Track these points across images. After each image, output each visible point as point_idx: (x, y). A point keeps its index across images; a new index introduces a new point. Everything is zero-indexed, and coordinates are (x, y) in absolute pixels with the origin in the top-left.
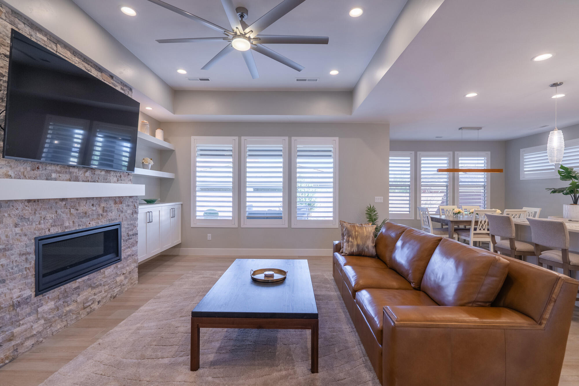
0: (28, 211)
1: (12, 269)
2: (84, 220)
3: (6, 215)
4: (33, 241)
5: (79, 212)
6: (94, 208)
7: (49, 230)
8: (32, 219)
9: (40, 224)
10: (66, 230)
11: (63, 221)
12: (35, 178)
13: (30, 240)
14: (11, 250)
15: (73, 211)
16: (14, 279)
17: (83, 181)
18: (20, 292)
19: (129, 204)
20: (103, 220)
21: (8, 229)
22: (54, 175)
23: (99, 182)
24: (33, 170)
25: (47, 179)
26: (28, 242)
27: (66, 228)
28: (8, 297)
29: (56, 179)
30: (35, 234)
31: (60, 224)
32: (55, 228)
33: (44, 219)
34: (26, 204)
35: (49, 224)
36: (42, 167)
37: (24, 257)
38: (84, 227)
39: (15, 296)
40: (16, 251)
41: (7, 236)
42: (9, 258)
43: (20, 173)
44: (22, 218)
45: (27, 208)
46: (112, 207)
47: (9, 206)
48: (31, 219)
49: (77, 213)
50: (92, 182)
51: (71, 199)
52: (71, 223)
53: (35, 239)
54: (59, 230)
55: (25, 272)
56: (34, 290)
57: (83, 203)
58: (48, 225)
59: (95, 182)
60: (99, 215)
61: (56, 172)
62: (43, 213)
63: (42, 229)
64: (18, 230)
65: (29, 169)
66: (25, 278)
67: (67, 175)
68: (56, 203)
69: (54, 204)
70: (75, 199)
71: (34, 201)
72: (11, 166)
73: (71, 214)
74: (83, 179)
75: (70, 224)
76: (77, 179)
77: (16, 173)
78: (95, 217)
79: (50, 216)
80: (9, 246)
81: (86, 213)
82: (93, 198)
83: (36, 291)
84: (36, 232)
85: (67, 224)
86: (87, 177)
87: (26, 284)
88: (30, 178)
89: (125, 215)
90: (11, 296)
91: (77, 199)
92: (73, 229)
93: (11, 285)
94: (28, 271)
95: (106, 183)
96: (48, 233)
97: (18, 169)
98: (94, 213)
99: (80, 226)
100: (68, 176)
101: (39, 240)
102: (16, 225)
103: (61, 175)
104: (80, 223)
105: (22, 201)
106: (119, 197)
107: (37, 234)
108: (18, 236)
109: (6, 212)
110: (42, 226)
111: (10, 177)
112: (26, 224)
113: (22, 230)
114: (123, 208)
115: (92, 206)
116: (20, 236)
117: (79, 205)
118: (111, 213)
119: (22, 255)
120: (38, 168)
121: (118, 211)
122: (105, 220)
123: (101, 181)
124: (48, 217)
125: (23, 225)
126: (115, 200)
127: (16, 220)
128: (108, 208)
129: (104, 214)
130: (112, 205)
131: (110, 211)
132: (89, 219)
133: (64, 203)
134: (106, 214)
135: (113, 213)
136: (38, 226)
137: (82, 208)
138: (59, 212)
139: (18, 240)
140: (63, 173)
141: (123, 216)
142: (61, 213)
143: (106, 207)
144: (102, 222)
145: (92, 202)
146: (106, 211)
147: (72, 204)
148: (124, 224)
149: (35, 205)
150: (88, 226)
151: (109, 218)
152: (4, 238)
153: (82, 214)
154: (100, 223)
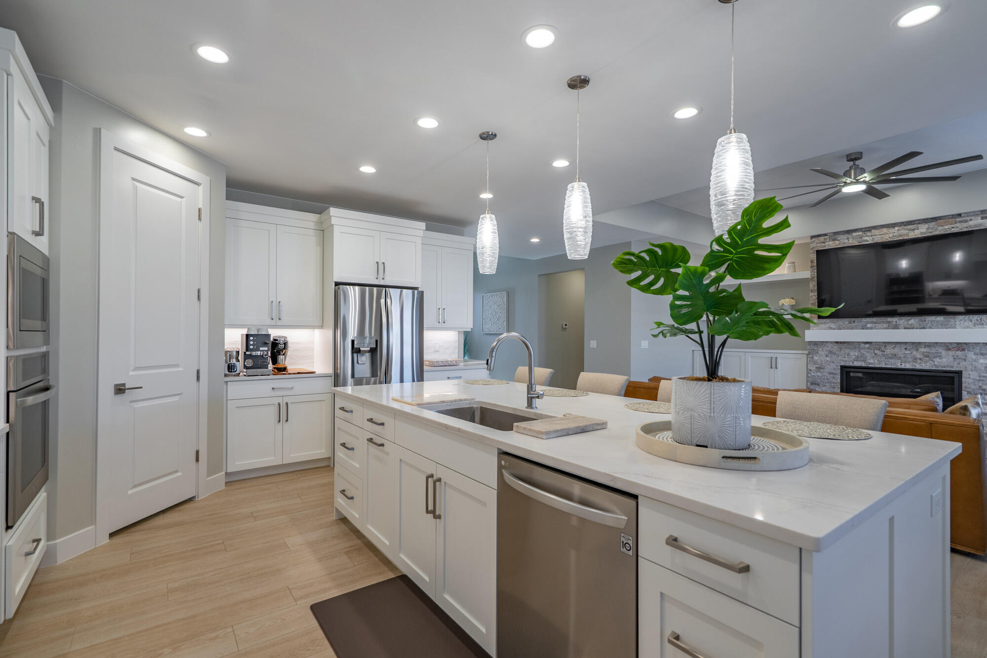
0: (835, 348)
1: (824, 379)
2: (892, 361)
4: (839, 367)
5: (886, 353)
6: (907, 352)
7: (853, 363)
8: (838, 353)
9: (844, 357)
10: (870, 366)
11: (866, 358)
12: (852, 329)
13: (837, 366)
14: (824, 369)
15: (876, 351)
16: (825, 386)
17: (905, 328)
19: (982, 352)
20: (924, 364)
21: (822, 357)
22: (869, 326)
23: (932, 329)
24: (851, 323)
25: (863, 329)
26: (835, 367)
27: (870, 363)
29: (871, 328)
30: (840, 363)
31: (862, 360)
32: (858, 362)
33: (848, 354)
34: (835, 344)
36: (858, 321)
37: (832, 375)
38: (893, 367)
41: (821, 361)
42: (822, 373)
43: (840, 326)
44: (831, 352)
45: (835, 346)
46: (941, 353)
47: (822, 345)
49: (882, 354)
50: (920, 329)
51: (876, 342)
52: (876, 361)
53: (841, 366)
54: (863, 364)
55: (832, 385)
57: (889, 348)
58: (852, 359)
59: (925, 328)
60: (916, 359)
61: (872, 323)
62: (847, 351)
63: (846, 361)
64: (828, 359)
65: (847, 323)
67: (884, 325)
68: (859, 345)
69: (858, 346)
70: (882, 343)
71: (841, 343)
72: (833, 322)
73: (875, 354)
74: (907, 326)
75: (874, 361)
76: (896, 327)
77: (837, 326)
78: (910, 360)
79: (854, 354)
80: (823, 367)
81: (895, 355)
82: (907, 343)
84: (842, 362)
85: (872, 361)
86: (911, 324)
88: (848, 328)
89: (972, 364)
91: (884, 342)
92: (878, 366)
94: (835, 384)
95: (946, 328)
96: (851, 364)
97: (838, 323)
98: (908, 356)
99: (888, 365)
100: (886, 325)
101: (843, 367)
102: (827, 356)
103: (877, 325)
104: (888, 363)
105: (831, 342)
106: (958, 343)
107: (843, 364)
108: (828, 362)
109: (820, 348)
110: (846, 359)
111: (831, 328)
112: (834, 356)
113: (830, 359)
114: (966, 356)
115: (905, 350)
116: (830, 362)
117: (885, 348)
118: (940, 359)
119: (831, 373)
120: (854, 322)
121: (954, 359)
122: (928, 364)
123: (937, 327)
124: (852, 353)
125: (832, 357)
126: (948, 346)
127: (827, 353)
128: (932, 353)
129: (925, 359)
130: (940, 351)
131: (936, 357)
132: (900, 361)
133: (867, 346)
134: (928, 359)
135: (944, 360)
136: (843, 359)
137: (889, 351)
138: (861, 351)
139: (829, 365)
140: (879, 323)
141: (967, 366)
142: (864, 352)
143: (929, 353)
144: (922, 366)
145: (904, 346)
146: (928, 356)
147: (877, 347)
148: (969, 374)
149: (841, 346)
150: (899, 366)
151: (936, 363)
152: (819, 362)
153: (890, 355)
154: (918, 367)
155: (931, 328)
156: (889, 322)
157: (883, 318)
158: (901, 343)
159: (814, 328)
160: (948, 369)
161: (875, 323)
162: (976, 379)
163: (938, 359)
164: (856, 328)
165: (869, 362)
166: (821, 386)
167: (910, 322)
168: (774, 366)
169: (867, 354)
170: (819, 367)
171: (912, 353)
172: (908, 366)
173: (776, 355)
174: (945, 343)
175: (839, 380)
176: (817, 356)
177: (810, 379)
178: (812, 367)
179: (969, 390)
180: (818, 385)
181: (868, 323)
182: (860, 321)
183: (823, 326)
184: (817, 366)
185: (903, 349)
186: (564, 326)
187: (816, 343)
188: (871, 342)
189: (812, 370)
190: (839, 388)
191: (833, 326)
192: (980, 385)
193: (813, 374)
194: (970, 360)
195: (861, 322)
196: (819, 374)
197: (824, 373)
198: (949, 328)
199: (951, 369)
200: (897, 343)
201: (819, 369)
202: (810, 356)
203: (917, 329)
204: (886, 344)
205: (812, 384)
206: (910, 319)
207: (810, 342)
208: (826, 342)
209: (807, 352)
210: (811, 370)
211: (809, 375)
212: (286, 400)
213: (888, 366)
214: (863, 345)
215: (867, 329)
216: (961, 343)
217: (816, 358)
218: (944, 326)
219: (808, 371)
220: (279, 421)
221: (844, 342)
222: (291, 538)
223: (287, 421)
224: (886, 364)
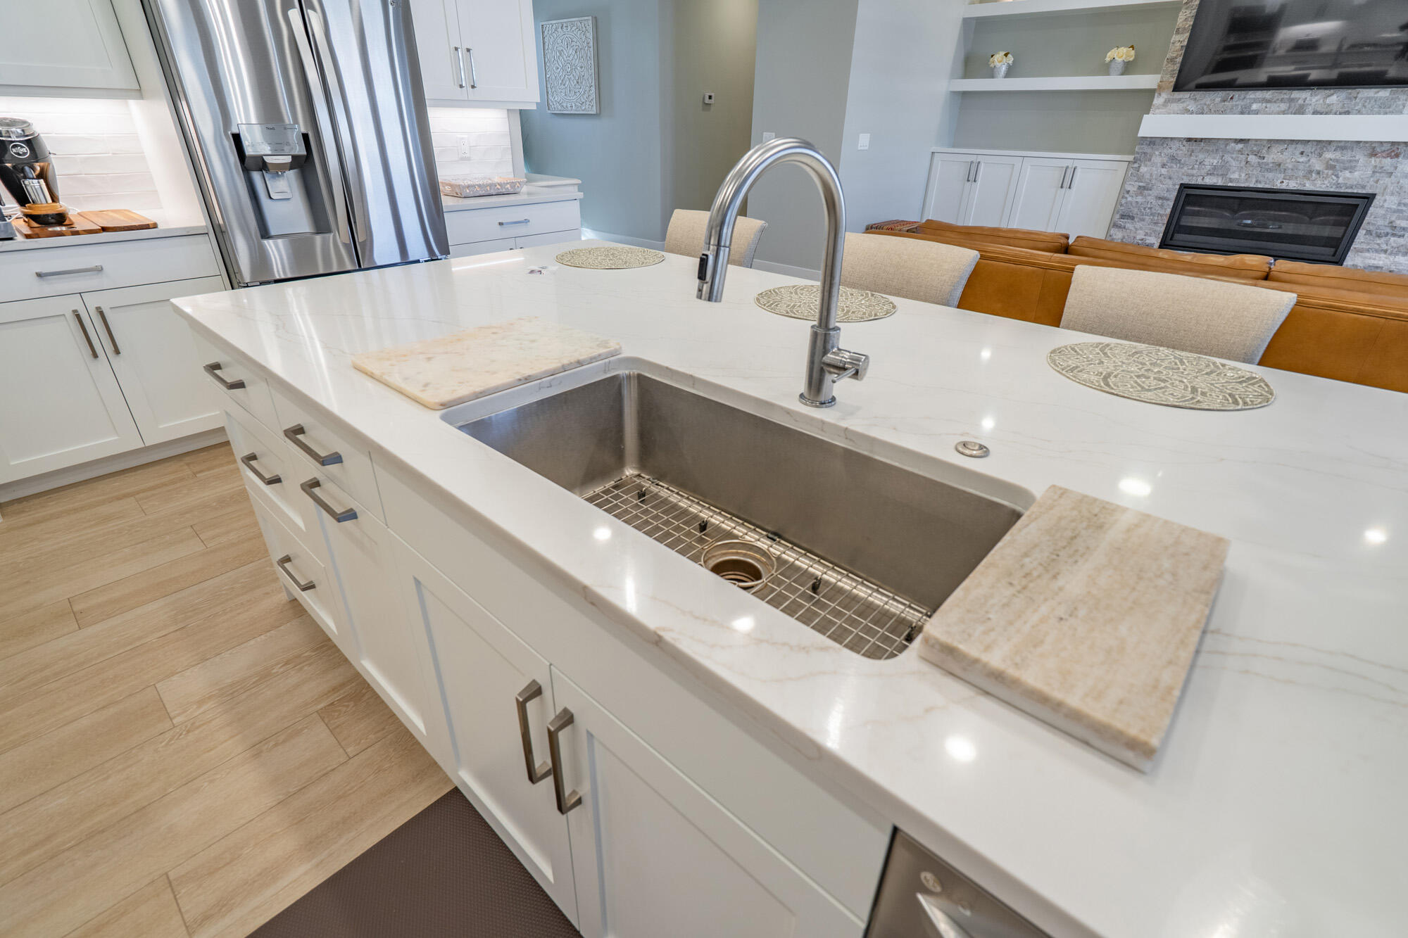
0: (1183, 151)
1: (1145, 209)
2: (1270, 175)
3: (1157, 153)
4: (1178, 187)
5: (1265, 161)
6: (1302, 159)
7: (1203, 179)
8: (1185, 161)
9: (1192, 168)
10: (1230, 184)
11: (1229, 170)
12: (1223, 112)
13: (1174, 185)
14: (1151, 190)
15: (1252, 159)
16: (1143, 220)
17: (1315, 113)
18: (1145, 235)
20: (1319, 182)
21: (1154, 168)
22: (1254, 107)
23: (1361, 114)
24: (1224, 101)
25: (1242, 113)
26: (1171, 186)
27: (1231, 180)
28: (1132, 235)
29: (1257, 112)
30: (1182, 179)
31: (1220, 173)
32: (1212, 177)
33: (1200, 163)
34: (1185, 143)
35: (1206, 171)
36: (1239, 97)
37: (1160, 202)
38: (1267, 186)
39: (1138, 237)
40: (1154, 192)
41: (1151, 175)
42: (1145, 197)
43: (1205, 107)
44: (1173, 158)
45: (1184, 148)
46: (1357, 161)
47: (1162, 145)
48: (1183, 161)
49: (1259, 162)
50: (1341, 114)
51: (1256, 140)
52: (1243, 175)
53: (1181, 185)
54: (1220, 181)
55: (1156, 218)
56: (1160, 240)
58: (1203, 172)
59: (1349, 114)
60: (1311, 172)
61: (1263, 101)
62: (1201, 156)
63: (1193, 176)
64: (1164, 171)
65: (1218, 101)
66: (1155, 223)
68: (1226, 145)
69: (1222, 146)
70: (1265, 142)
71: (1196, 140)
72: (1195, 99)
73: (1247, 162)
74: (1319, 109)
75: (1240, 176)
76: (1300, 111)
77: (1199, 107)
78: (1301, 173)
79: (1212, 161)
80: (1150, 186)
81: (1279, 165)
82: (1309, 141)
83: (1161, 243)
84: (1185, 178)
85: (1236, 176)
86: (1329, 105)
87: (1155, 231)
88: (1216, 112)
89: (1398, 183)
90: (1135, 235)
91: (1269, 141)
92: (1242, 185)
93: (1138, 225)
94: (1159, 218)
96: (1200, 182)
98: (1301, 167)
99: (1260, 182)
100: (1283, 106)
101: (1184, 187)
102: (1163, 166)
103: (1268, 105)
104: (1262, 179)
105: (1179, 139)
106: (1393, 143)
107: (1186, 180)
108: (1162, 178)
109: (1157, 149)
110: (1195, 172)
111: (1187, 111)
112: (1175, 166)
113: (1168, 172)
114: (1396, 168)
115: (1300, 156)
116: (1165, 178)
117: (1268, 152)
118: (1350, 172)
119: (1160, 198)
120: (1232, 98)
121: (1374, 172)
122: (1326, 182)
123: (1372, 112)
124: (1207, 162)
125: (1171, 167)
126: (1373, 149)
127: (1165, 160)
128: (1343, 162)
129: (1326, 171)
130: (1357, 158)
131: (1345, 169)
132: (1283, 175)
133: (1240, 146)
134: (1330, 172)
135: (1356, 173)
136: (1190, 171)
137: (1272, 157)
138: (1227, 157)
139: (1161, 181)
140: (1275, 102)
141: (1389, 185)
142: (1230, 159)
143: (1337, 161)
144: (1315, 185)
145: (1300, 148)
146: (1333, 167)
147: (1255, 149)
148: (1385, 200)
149: (1194, 146)
150: (1278, 185)
151: (1341, 180)
152: (1148, 176)
153: (1271, 165)
154: (1309, 186)
155: (1359, 112)
156: (1291, 100)
157: (1285, 91)
158: (1298, 142)
159: (1157, 111)
160: (1355, 191)
161: (1268, 101)
162: (1391, 209)
163: (1347, 172)
164: (1232, 112)
165: (1232, 177)
166: (1136, 220)
167: (1328, 101)
168: (1066, 184)
169: (1233, 163)
170: (1144, 187)
171: (1309, 160)
172: (1292, 185)
173: (1076, 163)
174: (1372, 142)
175: (1169, 211)
176: (1146, 166)
177: (1122, 208)
178: (1132, 187)
179: (1371, 228)
180: (1133, 218)
181: (1255, 101)
182: (1242, 97)
183: (1175, 106)
184: (1141, 184)
185: (1297, 153)
186: (707, 101)
187: (1152, 141)
188: (1249, 140)
189: (1131, 192)
190: (1164, 224)
191: (1192, 107)
192: (1393, 219)
193: (1129, 199)
194: (1399, 174)
195: (1244, 98)
196: (1140, 199)
197: (1149, 198)
198: (1392, 113)
199: (1360, 191)
200: (1292, 141)
201: (1142, 189)
202: (1136, 165)
203: (1336, 114)
204: (1272, 142)
205: (1123, 217)
206: (1332, 94)
207: (1144, 138)
208: (1172, 139)
209: (1131, 158)
210: (1128, 192)
211: (1124, 201)
212: (93, 301)
213: (1259, 186)
214: (1233, 144)
215: (1249, 114)
216: (1398, 143)
217: (1143, 169)
218: (1385, 108)
219: (1124, 192)
220: (95, 355)
221: (1201, 140)
222: (174, 678)
223: (117, 352)
224: (1257, 181)
